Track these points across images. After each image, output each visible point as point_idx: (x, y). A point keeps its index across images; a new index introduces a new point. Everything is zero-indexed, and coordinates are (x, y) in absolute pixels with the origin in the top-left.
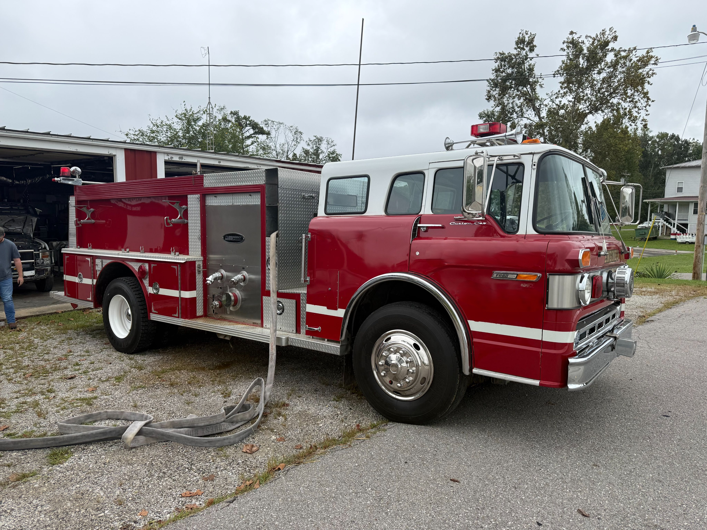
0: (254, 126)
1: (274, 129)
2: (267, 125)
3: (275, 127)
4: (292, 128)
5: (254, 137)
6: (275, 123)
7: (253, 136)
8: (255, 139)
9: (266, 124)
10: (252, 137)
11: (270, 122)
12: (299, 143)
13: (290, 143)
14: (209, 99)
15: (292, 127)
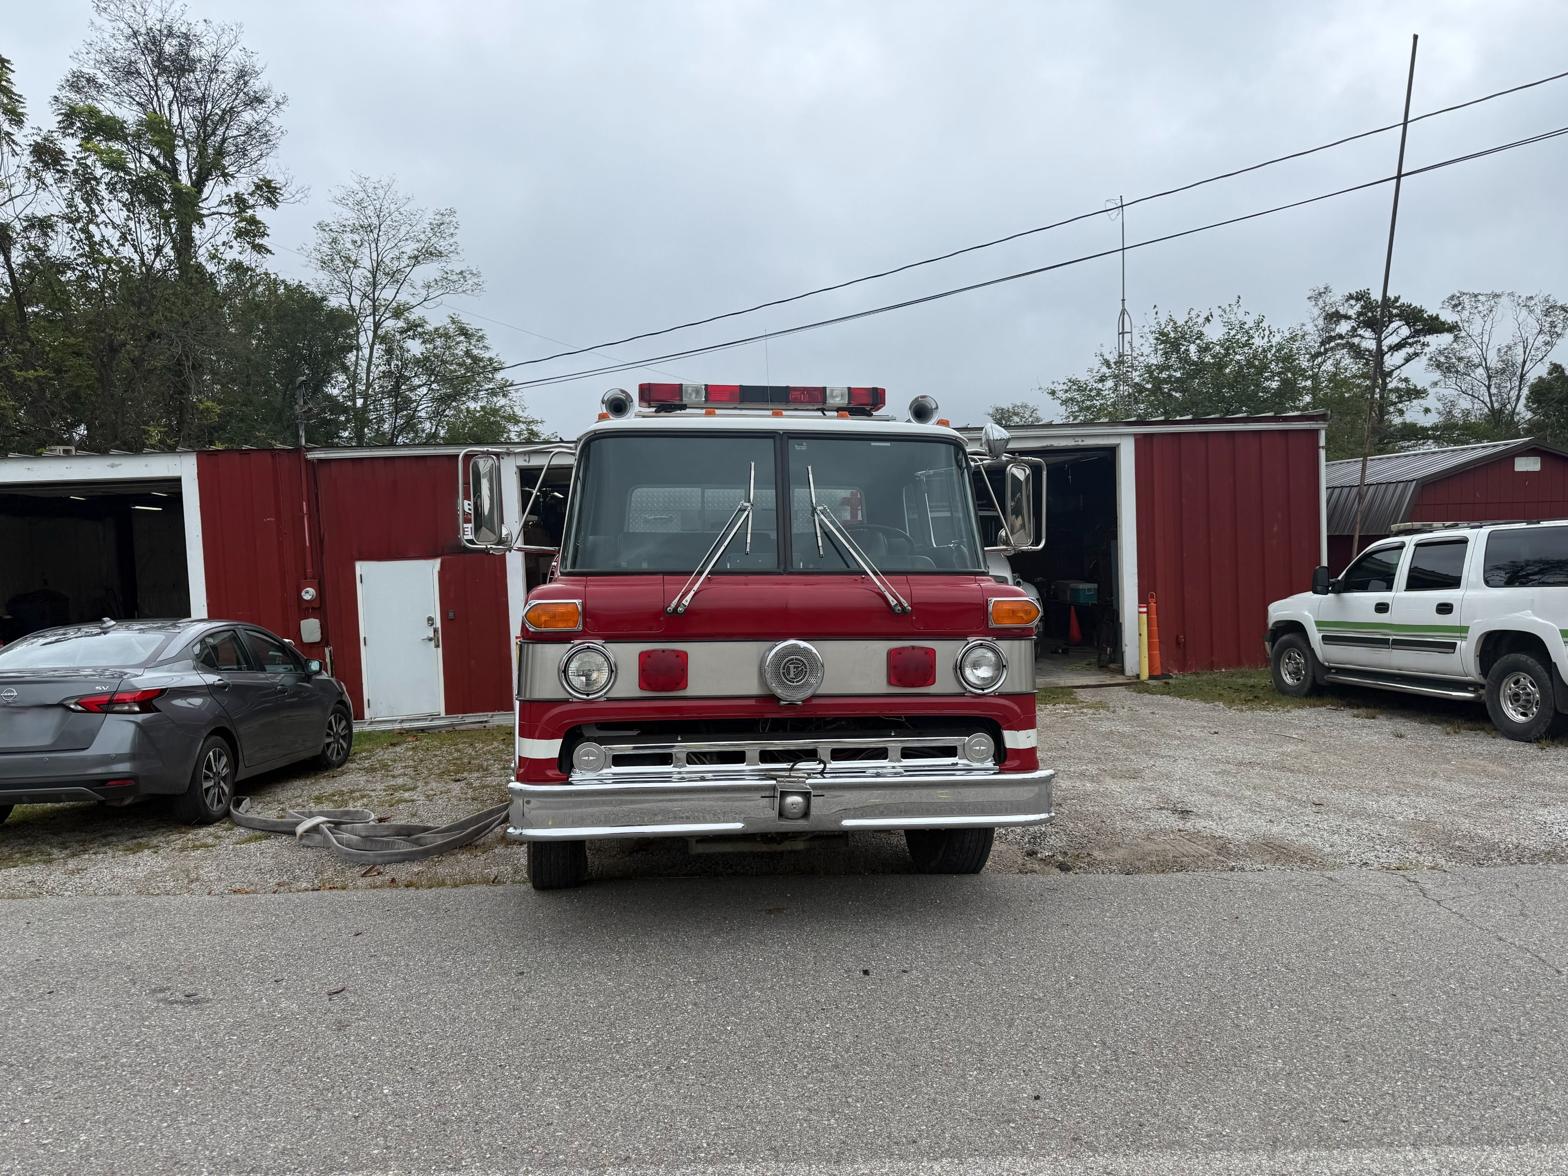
0: (1412, 316)
1: (1479, 312)
2: (1459, 308)
3: (1480, 309)
4: (1533, 302)
5: (1416, 342)
6: (1480, 297)
7: (1410, 341)
8: (1419, 347)
9: (1456, 306)
10: (1411, 345)
11: (1466, 299)
12: (1559, 335)
13: (1530, 341)
14: (1123, 304)
15: (1531, 298)
